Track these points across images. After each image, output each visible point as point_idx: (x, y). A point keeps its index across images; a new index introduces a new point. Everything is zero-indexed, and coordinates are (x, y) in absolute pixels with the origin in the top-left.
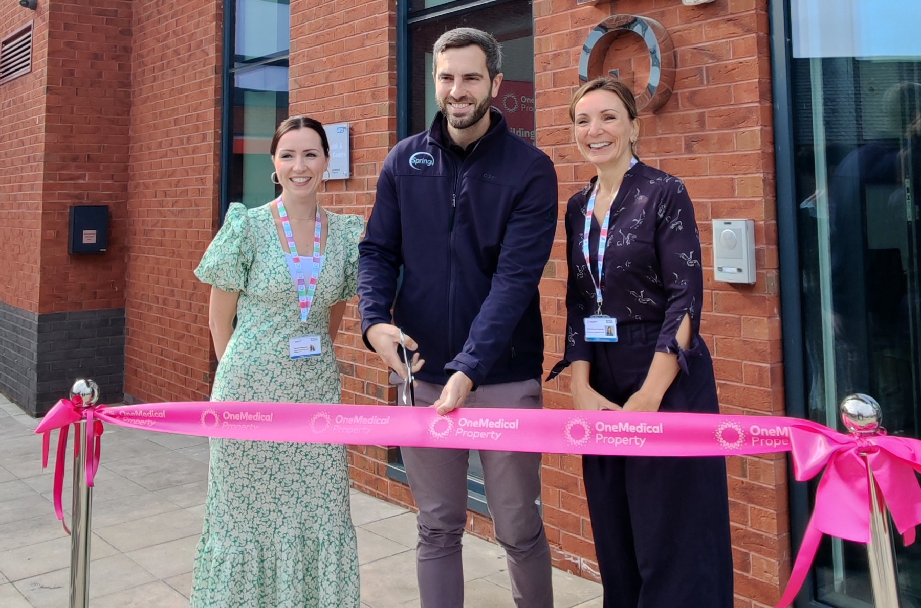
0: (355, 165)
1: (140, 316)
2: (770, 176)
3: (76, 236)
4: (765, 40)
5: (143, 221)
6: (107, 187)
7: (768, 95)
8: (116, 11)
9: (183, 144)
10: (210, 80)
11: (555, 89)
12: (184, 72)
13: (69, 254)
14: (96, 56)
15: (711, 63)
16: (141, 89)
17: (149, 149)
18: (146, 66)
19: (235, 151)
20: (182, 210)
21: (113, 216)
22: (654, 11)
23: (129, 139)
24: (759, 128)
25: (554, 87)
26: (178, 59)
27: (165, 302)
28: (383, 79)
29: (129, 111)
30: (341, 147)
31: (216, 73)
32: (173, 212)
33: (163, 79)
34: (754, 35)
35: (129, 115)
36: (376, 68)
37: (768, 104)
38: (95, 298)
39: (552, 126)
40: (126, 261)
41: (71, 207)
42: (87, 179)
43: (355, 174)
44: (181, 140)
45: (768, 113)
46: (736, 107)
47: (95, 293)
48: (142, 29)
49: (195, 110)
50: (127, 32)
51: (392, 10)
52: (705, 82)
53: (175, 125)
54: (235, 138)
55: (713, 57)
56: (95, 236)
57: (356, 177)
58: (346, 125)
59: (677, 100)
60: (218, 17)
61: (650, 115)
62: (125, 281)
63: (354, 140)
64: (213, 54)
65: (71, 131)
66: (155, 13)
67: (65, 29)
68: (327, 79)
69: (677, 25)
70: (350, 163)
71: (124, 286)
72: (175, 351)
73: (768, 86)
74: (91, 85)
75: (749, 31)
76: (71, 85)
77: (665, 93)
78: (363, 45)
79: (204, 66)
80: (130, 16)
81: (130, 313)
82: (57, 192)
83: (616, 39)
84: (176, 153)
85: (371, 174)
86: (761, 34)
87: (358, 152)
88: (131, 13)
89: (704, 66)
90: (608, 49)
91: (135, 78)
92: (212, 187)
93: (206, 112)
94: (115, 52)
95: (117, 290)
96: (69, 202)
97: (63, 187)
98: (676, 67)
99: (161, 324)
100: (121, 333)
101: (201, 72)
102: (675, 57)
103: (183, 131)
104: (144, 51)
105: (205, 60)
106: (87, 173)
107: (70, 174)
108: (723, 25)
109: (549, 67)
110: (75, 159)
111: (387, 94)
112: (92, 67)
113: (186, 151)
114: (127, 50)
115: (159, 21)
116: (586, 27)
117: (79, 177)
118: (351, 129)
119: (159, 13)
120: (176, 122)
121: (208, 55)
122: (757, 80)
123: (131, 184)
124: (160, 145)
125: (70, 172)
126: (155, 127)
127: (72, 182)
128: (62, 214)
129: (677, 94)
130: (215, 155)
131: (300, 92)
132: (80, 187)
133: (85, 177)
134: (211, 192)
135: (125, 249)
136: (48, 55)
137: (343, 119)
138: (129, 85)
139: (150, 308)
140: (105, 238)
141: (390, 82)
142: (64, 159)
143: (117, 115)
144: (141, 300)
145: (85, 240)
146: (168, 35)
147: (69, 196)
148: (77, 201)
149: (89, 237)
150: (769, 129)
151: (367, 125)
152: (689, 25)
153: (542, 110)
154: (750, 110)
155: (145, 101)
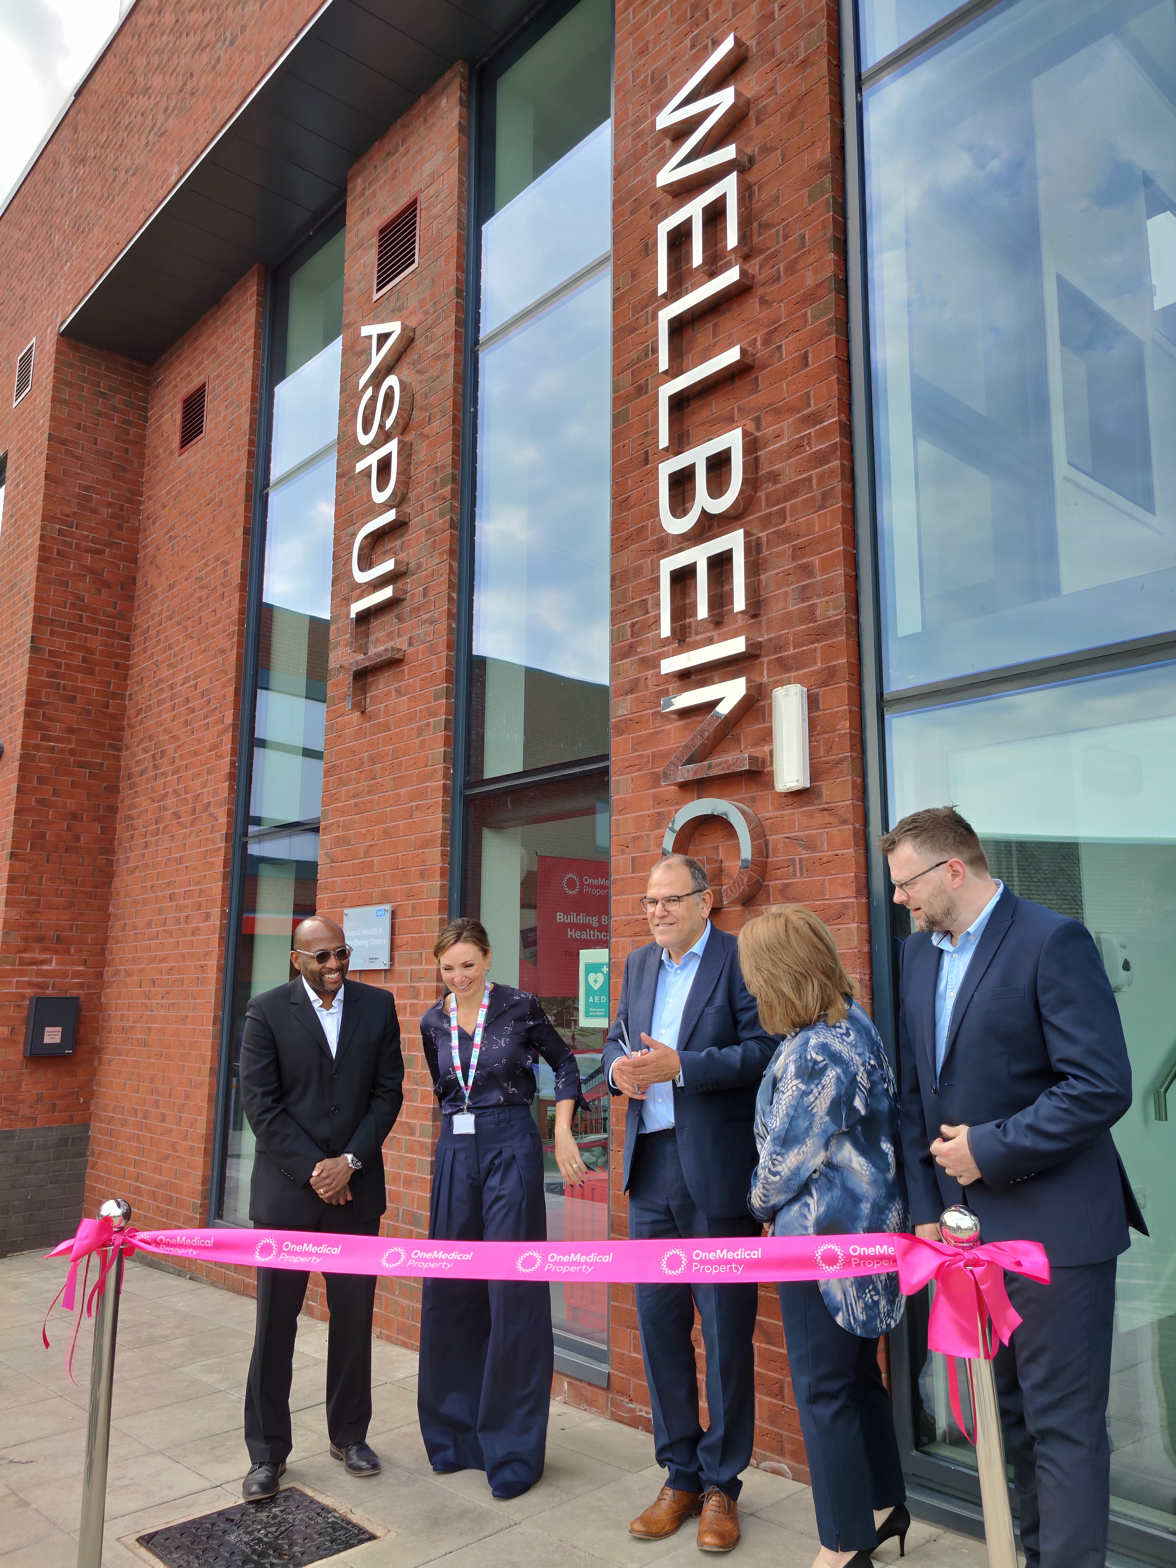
0: (396, 954)
1: (111, 1133)
2: (867, 977)
3: (37, 1034)
4: (861, 833)
5: (122, 1016)
6: (77, 974)
7: (865, 891)
8: (102, 764)
9: (180, 923)
10: (219, 849)
11: (633, 875)
12: (185, 838)
13: (25, 1057)
14: (74, 816)
15: (805, 854)
16: (128, 857)
17: (135, 927)
18: (136, 829)
19: (244, 932)
20: (173, 1004)
21: (83, 1009)
22: (743, 796)
23: (108, 917)
24: (855, 925)
25: (633, 872)
26: (178, 823)
27: (146, 1115)
28: (434, 856)
29: (110, 883)
30: (381, 932)
31: (226, 841)
32: (162, 1005)
33: (157, 846)
34: (850, 826)
35: (110, 887)
36: (427, 843)
37: (864, 900)
38: (54, 1112)
39: (629, 915)
40: (96, 1065)
41: (31, 999)
42: (54, 965)
43: (396, 965)
44: (178, 920)
45: (864, 910)
46: (831, 902)
47: (54, 1105)
48: (132, 786)
49: (199, 883)
50: (113, 790)
51: (447, 779)
52: (798, 874)
53: (170, 901)
54: (245, 915)
55: (807, 847)
56: (60, 1034)
57: (397, 967)
58: (388, 907)
59: (768, 892)
60: (232, 777)
61: (739, 908)
62: (93, 1090)
63: (397, 925)
64: (223, 819)
65: (38, 906)
66: (151, 768)
67: (38, 783)
68: (367, 853)
69: (768, 812)
70: (391, 951)
71: (91, 1096)
72: (157, 1176)
73: (864, 881)
74: (66, 851)
75: (844, 822)
76: (42, 850)
77: (755, 884)
78: (411, 816)
79: (212, 833)
80: (118, 769)
81: (96, 1130)
82: (15, 980)
83: (703, 823)
84: (170, 933)
85: (416, 964)
86: (858, 825)
87: (401, 938)
88: (120, 766)
89: (797, 857)
90: (693, 834)
91: (120, 843)
92: (215, 976)
93: (211, 887)
94: (99, 811)
95: (82, 1101)
96: (29, 991)
97: (22, 973)
98: (767, 857)
99: (138, 1141)
100: (84, 1155)
101: (207, 839)
102: (767, 845)
103: (179, 908)
104: (134, 812)
105: (213, 826)
106: (54, 957)
107: (33, 958)
108: (818, 815)
109: (628, 850)
110: (40, 939)
111: (438, 873)
112: (69, 828)
113: (183, 932)
114: (113, 810)
115: (155, 777)
116: (670, 808)
117: (43, 962)
118: (393, 913)
119: (156, 767)
120: (171, 897)
121: (217, 820)
122: (853, 874)
123: (108, 971)
124: (149, 924)
125: (32, 955)
126: (145, 903)
127: (35, 967)
128: (20, 1006)
129: (768, 885)
130: (221, 938)
131: (331, 867)
132: (45, 974)
133: (51, 962)
134: (214, 981)
135: (97, 1051)
136: (16, 813)
137: (384, 899)
138: (112, 852)
139: (125, 1123)
140: (72, 1037)
141: (443, 860)
142: (26, 939)
143: (96, 887)
144: (114, 1113)
145: (47, 1040)
146: (166, 795)
147: (30, 984)
148: (39, 991)
149: (52, 1035)
150: (865, 926)
151: (414, 908)
152: (782, 812)
153: (619, 897)
154: (846, 906)
155: (132, 871)
